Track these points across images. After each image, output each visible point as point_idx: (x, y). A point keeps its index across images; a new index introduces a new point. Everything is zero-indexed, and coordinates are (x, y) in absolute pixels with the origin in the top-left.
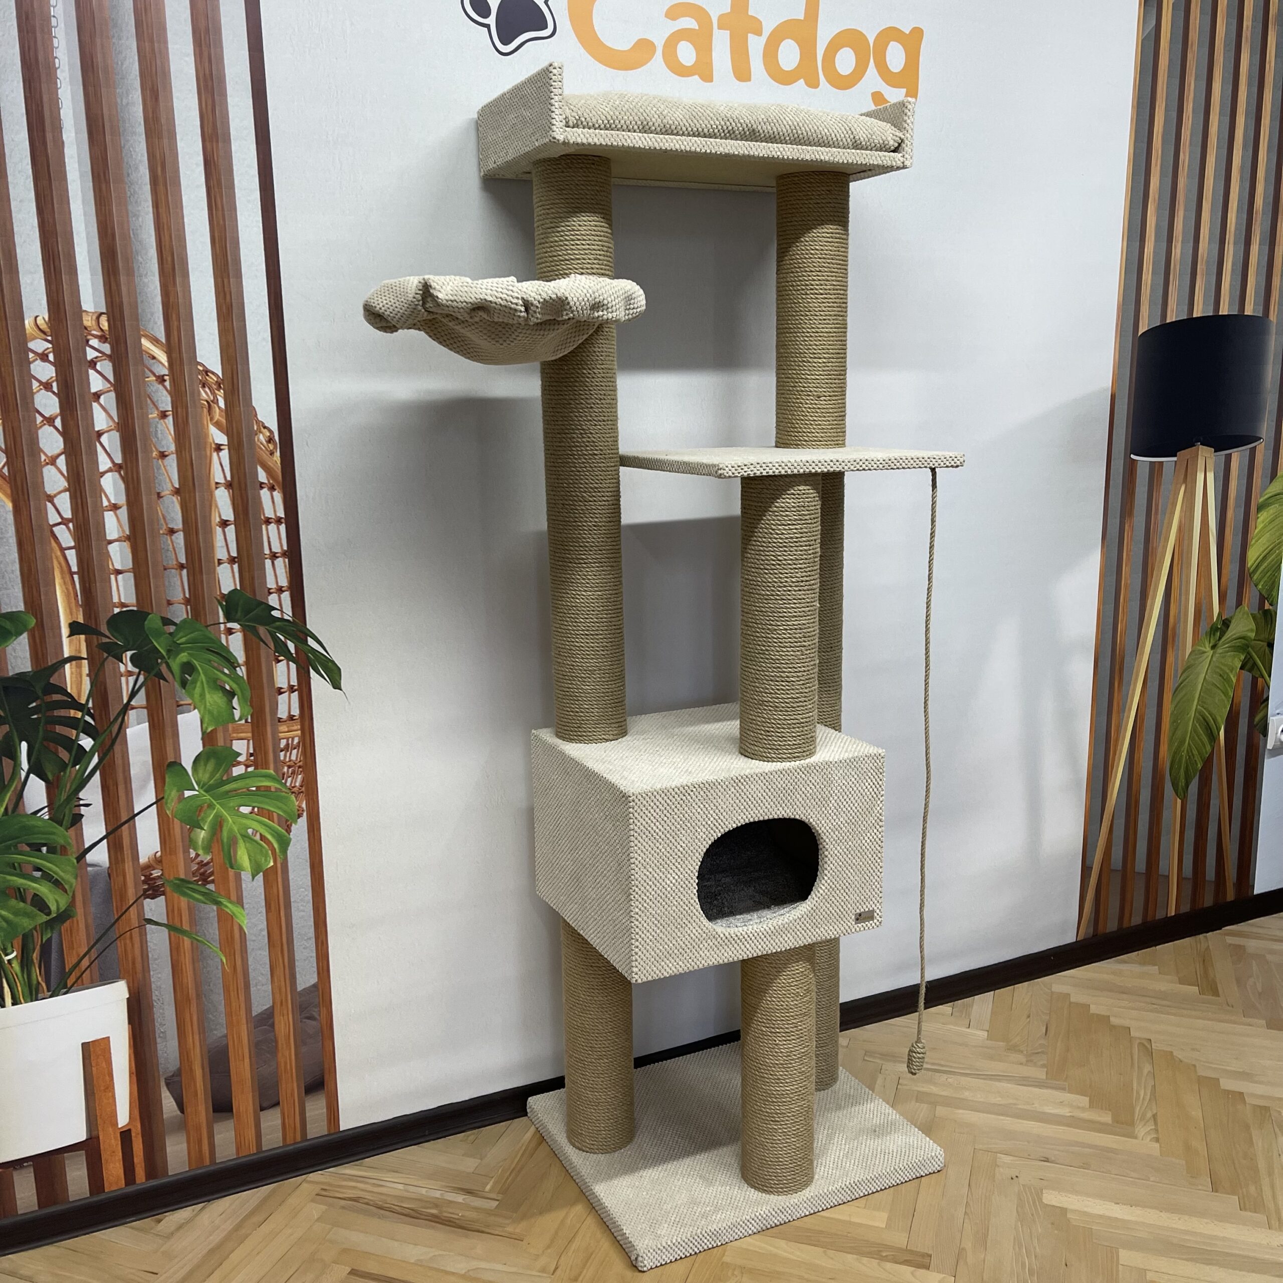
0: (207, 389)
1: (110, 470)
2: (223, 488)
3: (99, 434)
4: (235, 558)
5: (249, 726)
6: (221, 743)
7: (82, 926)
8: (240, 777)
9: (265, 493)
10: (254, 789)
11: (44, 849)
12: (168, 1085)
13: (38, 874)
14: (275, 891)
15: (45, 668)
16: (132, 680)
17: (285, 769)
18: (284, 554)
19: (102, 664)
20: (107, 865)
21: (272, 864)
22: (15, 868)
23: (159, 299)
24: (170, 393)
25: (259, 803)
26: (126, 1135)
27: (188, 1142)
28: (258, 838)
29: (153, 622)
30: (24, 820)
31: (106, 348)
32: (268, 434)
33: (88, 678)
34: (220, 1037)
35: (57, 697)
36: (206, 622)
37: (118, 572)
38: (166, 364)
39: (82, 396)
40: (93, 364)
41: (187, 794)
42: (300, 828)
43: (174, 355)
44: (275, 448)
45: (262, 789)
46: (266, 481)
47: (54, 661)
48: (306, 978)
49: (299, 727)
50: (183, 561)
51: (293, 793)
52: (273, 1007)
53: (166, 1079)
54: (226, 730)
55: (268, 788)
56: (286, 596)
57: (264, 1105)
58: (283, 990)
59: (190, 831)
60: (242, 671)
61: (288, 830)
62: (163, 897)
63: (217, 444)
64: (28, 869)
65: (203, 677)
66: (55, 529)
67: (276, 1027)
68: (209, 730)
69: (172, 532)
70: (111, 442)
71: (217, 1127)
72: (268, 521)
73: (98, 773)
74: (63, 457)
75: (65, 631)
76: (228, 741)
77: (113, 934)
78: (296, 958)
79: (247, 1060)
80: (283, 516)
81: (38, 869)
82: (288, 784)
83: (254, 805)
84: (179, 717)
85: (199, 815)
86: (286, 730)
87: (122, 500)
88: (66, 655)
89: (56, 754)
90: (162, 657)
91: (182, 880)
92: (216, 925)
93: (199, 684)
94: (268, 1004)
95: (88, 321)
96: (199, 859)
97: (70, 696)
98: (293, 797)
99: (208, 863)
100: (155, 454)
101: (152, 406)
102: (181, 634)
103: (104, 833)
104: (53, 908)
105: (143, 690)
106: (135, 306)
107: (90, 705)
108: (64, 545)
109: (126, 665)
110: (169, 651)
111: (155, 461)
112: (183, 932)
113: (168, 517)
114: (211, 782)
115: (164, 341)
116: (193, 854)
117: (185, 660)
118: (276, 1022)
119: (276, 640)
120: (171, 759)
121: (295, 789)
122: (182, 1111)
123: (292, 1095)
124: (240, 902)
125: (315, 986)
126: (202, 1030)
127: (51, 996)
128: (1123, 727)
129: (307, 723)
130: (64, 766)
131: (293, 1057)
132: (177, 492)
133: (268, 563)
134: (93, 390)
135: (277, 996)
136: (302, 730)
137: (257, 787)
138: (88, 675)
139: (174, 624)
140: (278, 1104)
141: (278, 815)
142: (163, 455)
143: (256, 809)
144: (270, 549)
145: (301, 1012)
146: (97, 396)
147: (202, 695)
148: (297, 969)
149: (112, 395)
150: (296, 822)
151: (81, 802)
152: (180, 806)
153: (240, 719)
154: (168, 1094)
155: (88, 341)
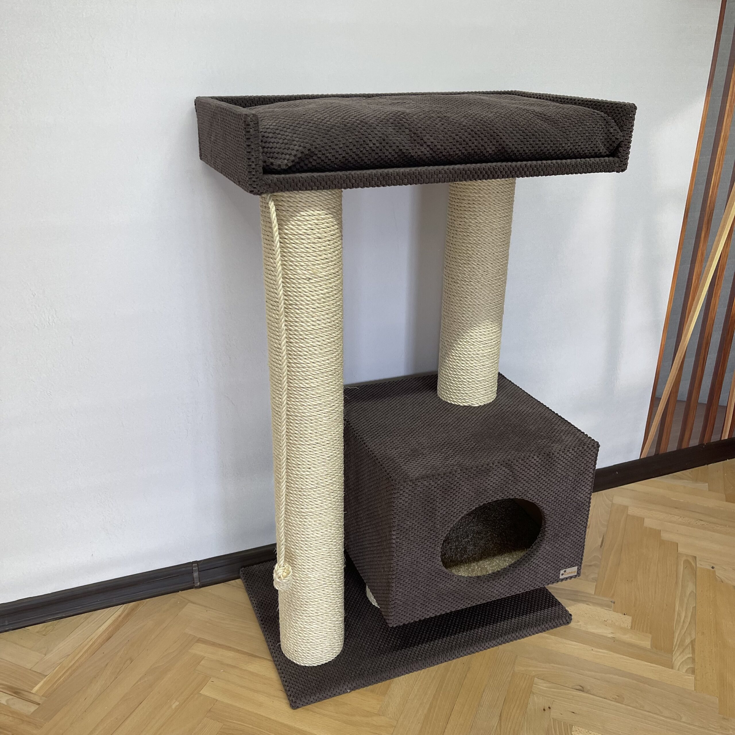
128: (704, 275)
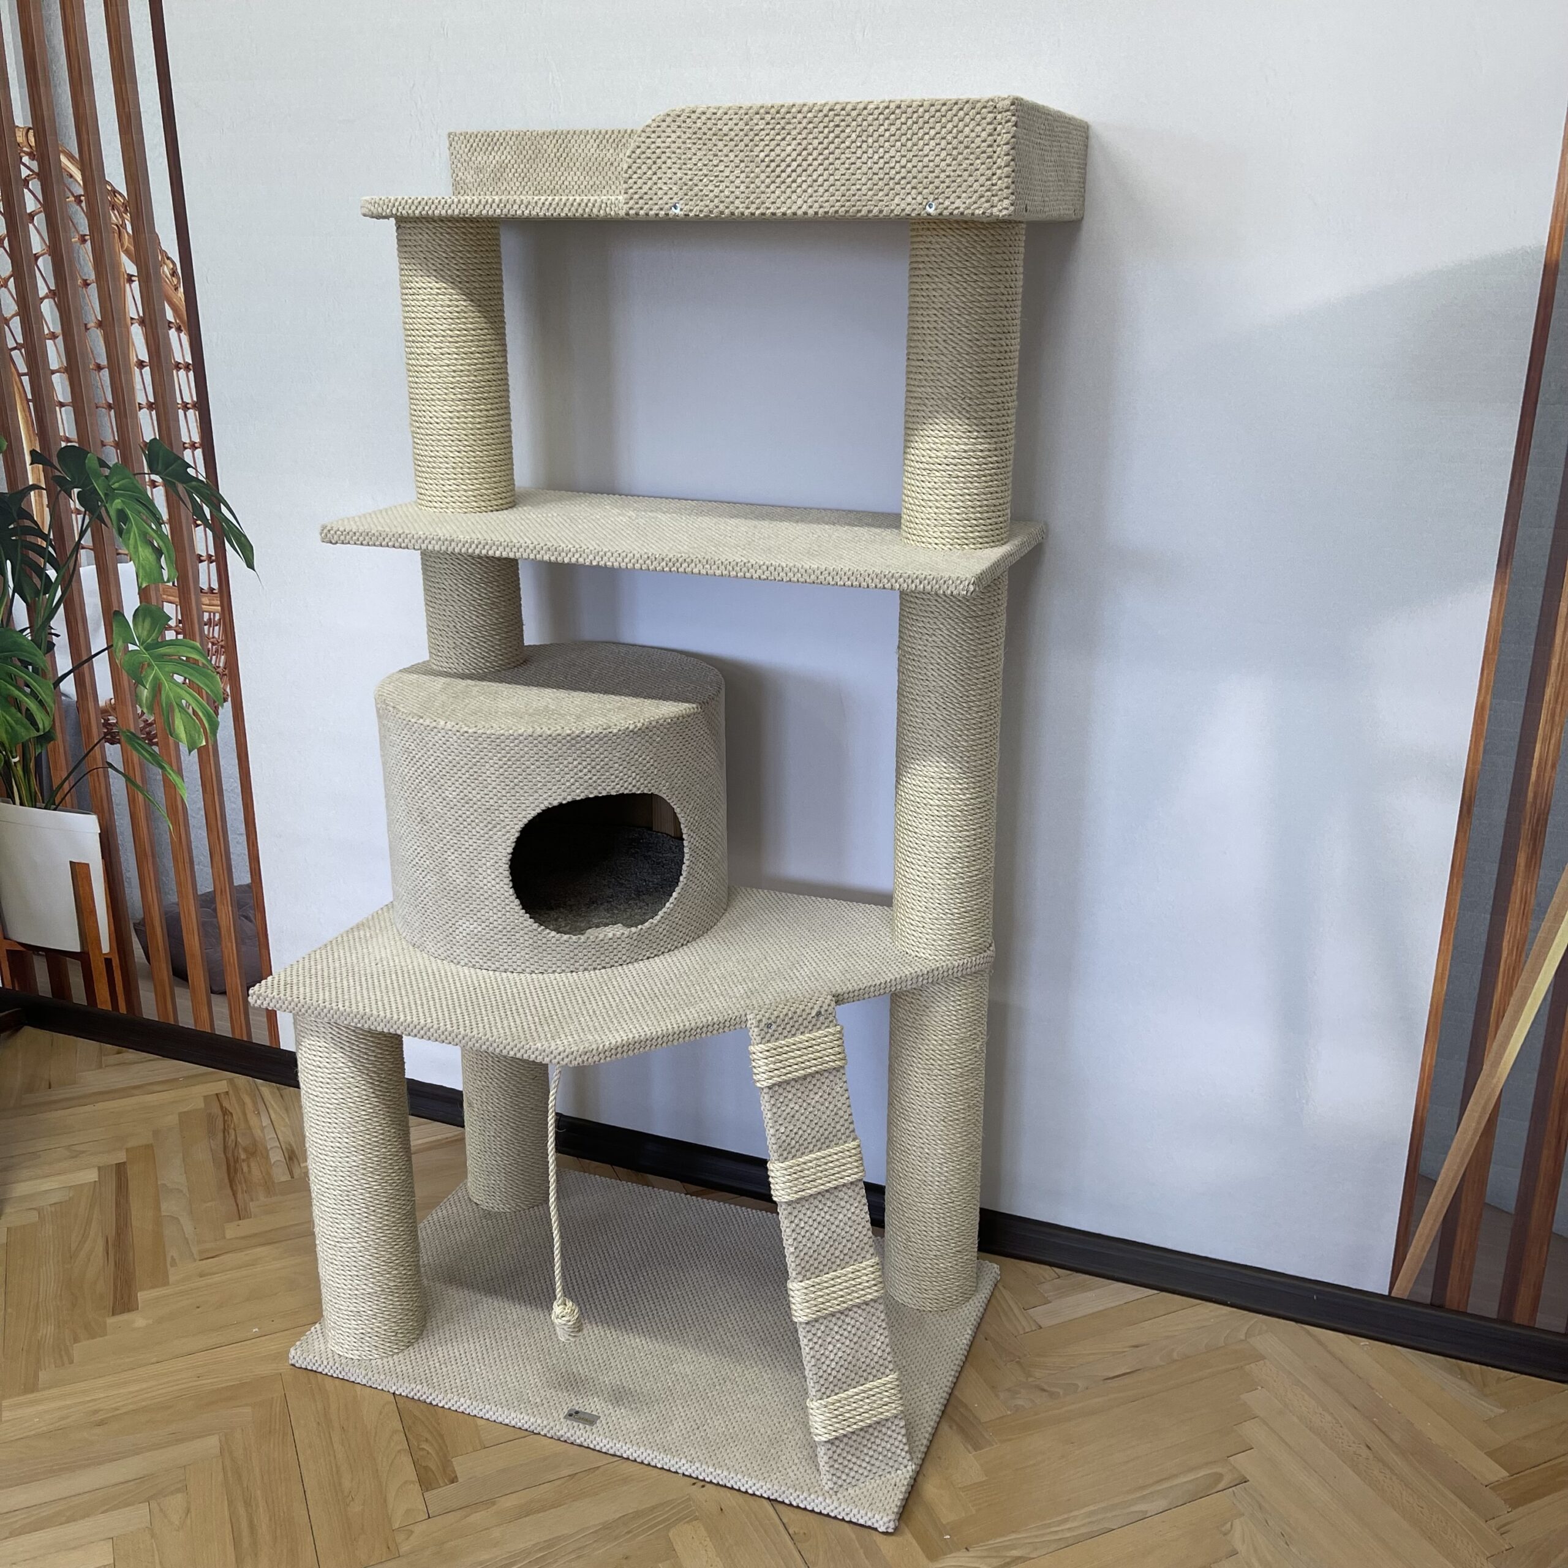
0: (116, 212)
1: (46, 297)
2: (137, 325)
3: (37, 257)
4: (153, 404)
5: (176, 591)
6: (154, 602)
7: (62, 750)
8: (171, 643)
9: (173, 333)
10: (184, 658)
11: (30, 668)
12: (136, 930)
13: (28, 690)
14: (209, 774)
15: (17, 493)
16: (80, 517)
17: (210, 645)
18: (195, 406)
19: (57, 498)
20: (75, 698)
21: (204, 743)
22: (12, 679)
23: (71, 111)
24: (87, 216)
25: (191, 674)
26: (108, 962)
27: (156, 995)
28: (190, 711)
29: (91, 461)
30: (15, 635)
31: (34, 165)
32: (171, 266)
33: (47, 509)
34: (173, 904)
35: (28, 523)
36: (133, 467)
37: (62, 405)
38: (81, 183)
39: (21, 217)
40: (26, 182)
41: (131, 647)
42: (226, 711)
43: (87, 174)
44: (179, 282)
45: (191, 661)
46: (173, 321)
47: (23, 487)
48: (241, 877)
49: (219, 602)
50: (111, 402)
51: (218, 673)
52: (215, 891)
53: (135, 924)
54: (157, 590)
55: (196, 662)
56: (199, 452)
57: (215, 989)
58: (222, 879)
59: (136, 685)
60: (166, 529)
61: (217, 714)
62: (119, 745)
63: (128, 274)
64: (21, 684)
65: (135, 528)
66: (13, 353)
67: (219, 915)
68: (144, 585)
69: (99, 368)
70: (44, 264)
71: (178, 991)
72: (178, 366)
73: (62, 605)
74: (12, 279)
75: (28, 459)
76: (160, 602)
77: (84, 768)
78: (231, 850)
79: (196, 937)
80: (191, 362)
81: (28, 686)
82: (213, 662)
83: (186, 675)
84: (119, 565)
85: (141, 672)
86: (208, 602)
87: (58, 330)
88: (31, 483)
89: (31, 578)
90: (102, 501)
91: (132, 733)
92: (162, 789)
93: (132, 534)
94: (211, 889)
95: (20, 138)
96: (144, 717)
97: (35, 523)
98: (218, 677)
99: (151, 724)
100: (80, 281)
101: (73, 229)
102: (115, 479)
103: (71, 667)
104: (41, 726)
105: (89, 530)
106: (53, 121)
107: (52, 537)
108: (20, 371)
109: (75, 504)
110: (106, 495)
111: (80, 289)
112: (137, 787)
113: (95, 352)
114: (149, 641)
115: (77, 156)
116: (139, 711)
117: (120, 507)
118: (218, 910)
119: (193, 500)
120: (116, 608)
121: (218, 670)
122: (149, 962)
123: (237, 990)
124: (180, 772)
125: (248, 885)
126: (159, 890)
127: (45, 808)
129: (225, 600)
130: (37, 593)
131: (235, 952)
132: (100, 324)
133: (181, 412)
134: (29, 211)
135: (217, 882)
136: (222, 606)
137: (187, 658)
138: (48, 506)
139: (109, 467)
140: (224, 993)
141: (207, 693)
142: (86, 284)
143: (187, 681)
144: (182, 398)
145: (239, 909)
146: (32, 216)
147: (136, 547)
148: (233, 863)
149: (42, 215)
150: (222, 706)
151: (53, 631)
152: (127, 658)
153: (168, 581)
154: (137, 939)
155: (21, 158)
